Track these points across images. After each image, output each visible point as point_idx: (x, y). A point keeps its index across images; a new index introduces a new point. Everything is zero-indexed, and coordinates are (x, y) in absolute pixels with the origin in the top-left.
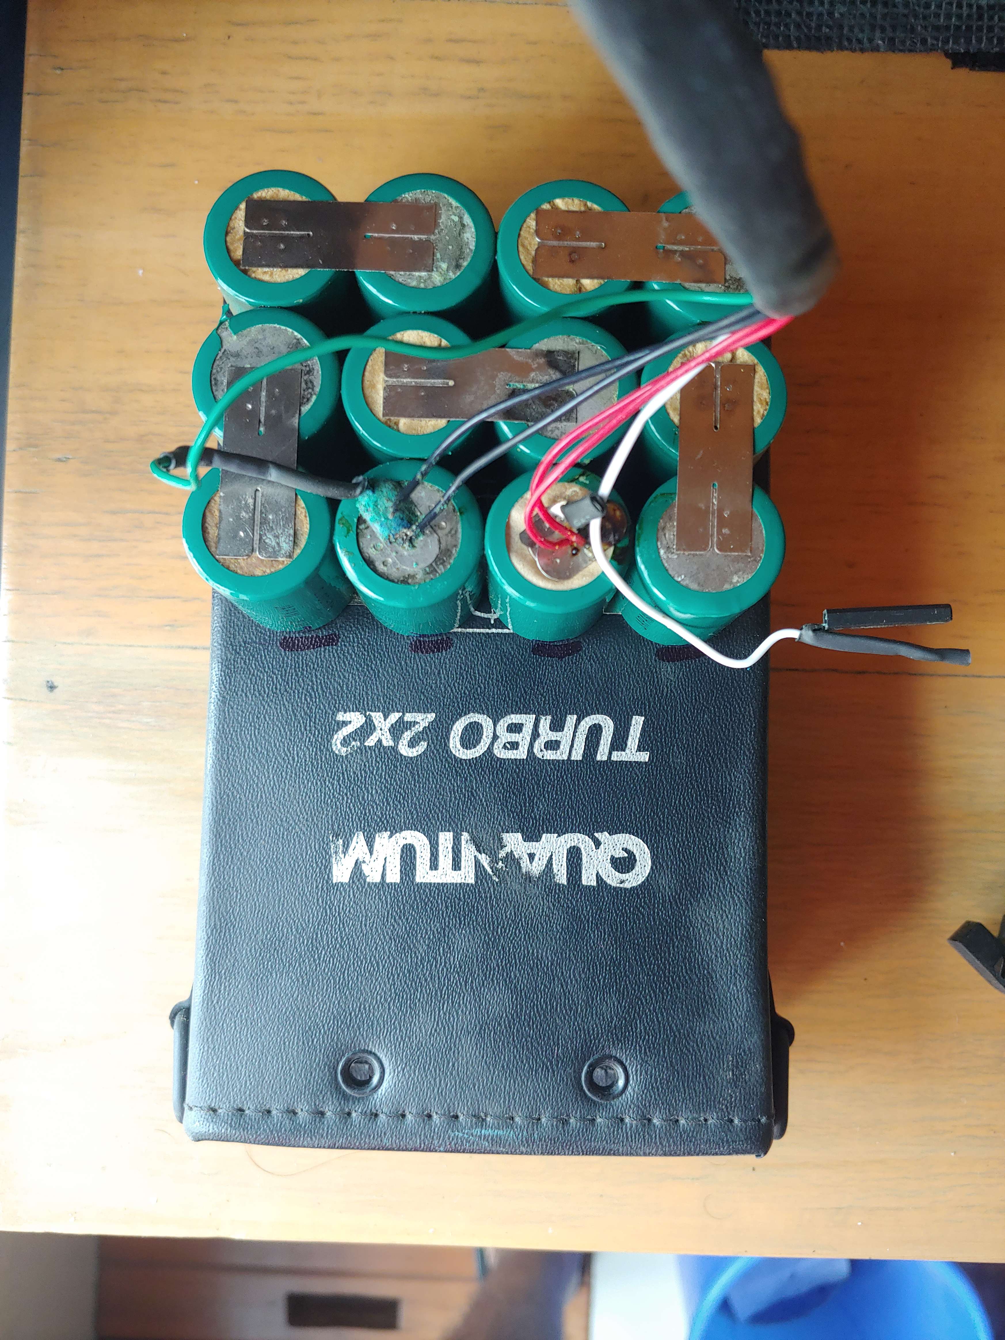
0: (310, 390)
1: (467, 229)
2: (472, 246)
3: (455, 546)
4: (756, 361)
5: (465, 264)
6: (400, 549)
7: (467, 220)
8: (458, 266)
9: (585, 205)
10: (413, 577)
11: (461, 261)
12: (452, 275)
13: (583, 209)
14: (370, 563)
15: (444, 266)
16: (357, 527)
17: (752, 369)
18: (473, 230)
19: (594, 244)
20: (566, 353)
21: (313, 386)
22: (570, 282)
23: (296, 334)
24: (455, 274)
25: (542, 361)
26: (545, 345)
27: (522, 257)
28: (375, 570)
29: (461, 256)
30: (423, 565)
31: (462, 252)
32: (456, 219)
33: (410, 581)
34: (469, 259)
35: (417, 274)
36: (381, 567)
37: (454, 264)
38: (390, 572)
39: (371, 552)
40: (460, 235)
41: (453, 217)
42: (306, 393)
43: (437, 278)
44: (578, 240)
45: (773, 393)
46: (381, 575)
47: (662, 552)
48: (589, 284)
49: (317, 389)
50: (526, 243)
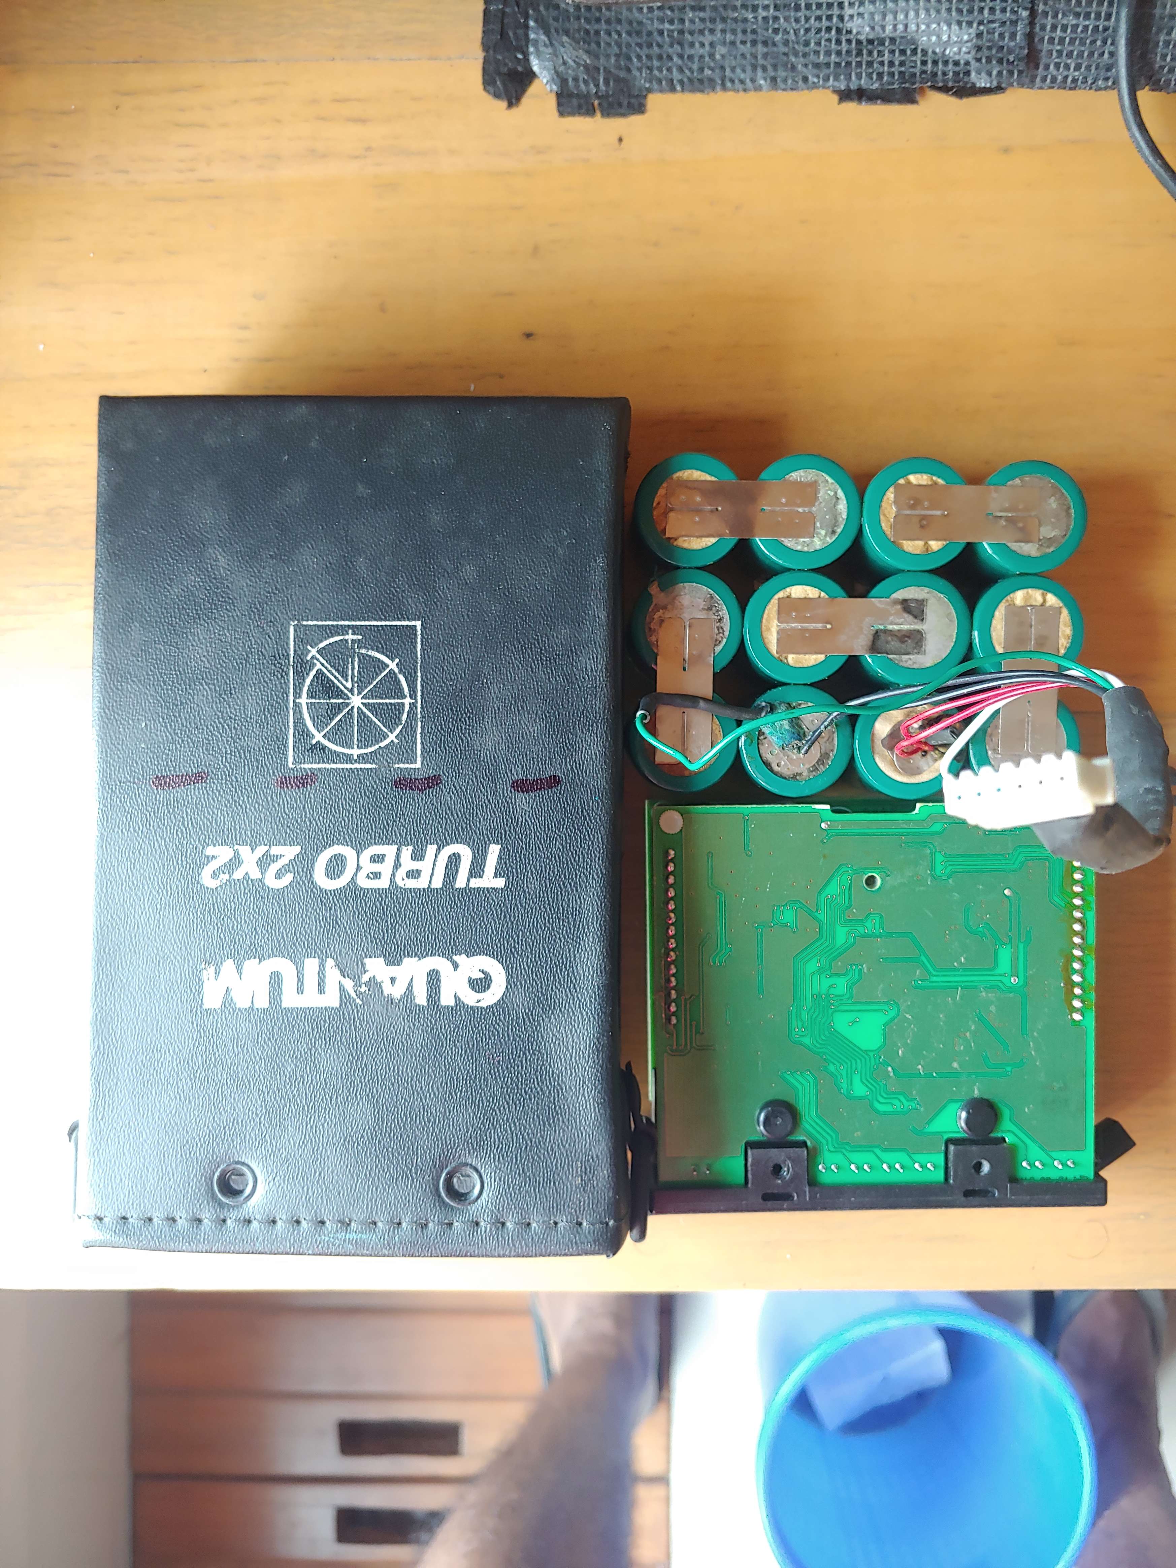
0: (721, 635)
1: (840, 501)
2: (844, 516)
3: (832, 751)
4: (1061, 605)
5: (839, 530)
6: (790, 753)
7: (840, 494)
8: (834, 532)
9: (932, 479)
10: (800, 774)
11: (835, 528)
12: (829, 540)
13: (930, 483)
14: (767, 764)
15: (823, 532)
16: (758, 739)
17: (1059, 611)
18: (845, 502)
19: (939, 513)
20: (917, 600)
21: (724, 631)
22: (921, 543)
23: (710, 590)
24: (831, 538)
25: (899, 607)
26: (900, 595)
27: (883, 525)
28: (772, 770)
29: (836, 524)
30: (807, 766)
31: (836, 521)
32: (832, 493)
33: (798, 777)
34: (842, 527)
35: (802, 540)
36: (776, 768)
37: (830, 530)
38: (783, 771)
39: (768, 757)
40: (835, 506)
41: (829, 492)
42: (718, 637)
43: (817, 544)
44: (927, 509)
45: (1074, 629)
46: (776, 773)
47: (990, 753)
48: (935, 545)
49: (727, 634)
50: (886, 512)
